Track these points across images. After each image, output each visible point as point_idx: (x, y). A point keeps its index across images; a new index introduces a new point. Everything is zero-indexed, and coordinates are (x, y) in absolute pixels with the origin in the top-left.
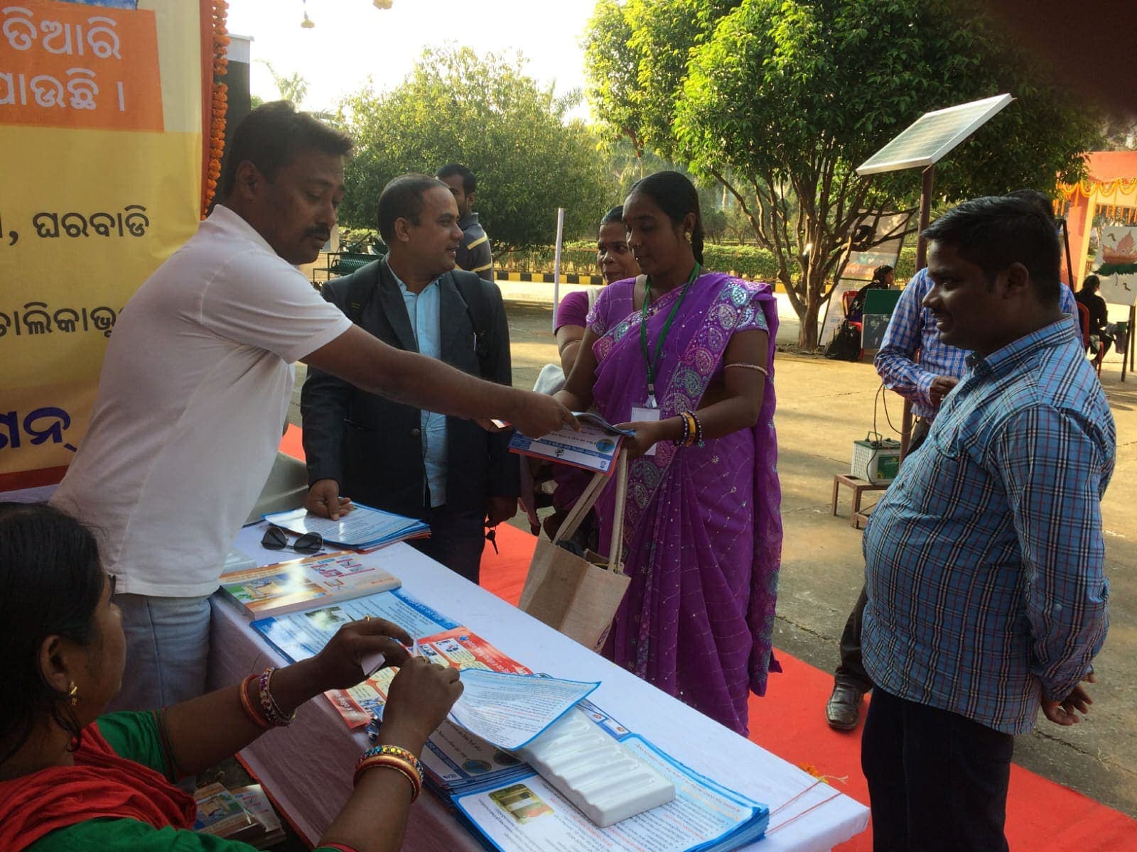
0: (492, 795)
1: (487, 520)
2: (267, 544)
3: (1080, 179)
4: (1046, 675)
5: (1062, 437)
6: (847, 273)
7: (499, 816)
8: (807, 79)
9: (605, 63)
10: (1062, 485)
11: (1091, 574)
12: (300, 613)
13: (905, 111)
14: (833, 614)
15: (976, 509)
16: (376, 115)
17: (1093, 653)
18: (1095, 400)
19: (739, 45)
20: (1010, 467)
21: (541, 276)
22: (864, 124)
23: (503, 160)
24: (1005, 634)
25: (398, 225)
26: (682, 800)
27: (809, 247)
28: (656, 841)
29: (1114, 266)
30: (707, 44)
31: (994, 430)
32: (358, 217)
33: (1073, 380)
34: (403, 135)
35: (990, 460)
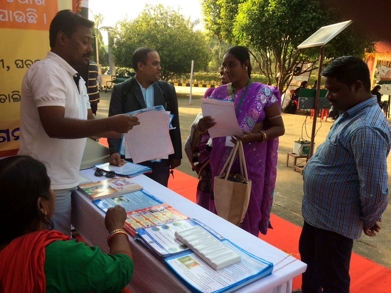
0: (178, 259)
1: (170, 167)
2: (96, 175)
3: (373, 51)
4: (366, 219)
5: (374, 137)
6: (292, 83)
7: (181, 266)
8: (280, 15)
9: (208, 9)
10: (374, 154)
11: (383, 184)
12: (109, 198)
13: (313, 27)
14: (287, 200)
15: (343, 163)
16: (128, 27)
17: (383, 211)
18: (385, 124)
19: (256, 3)
20: (356, 148)
21: (185, 84)
22: (299, 31)
23: (173, 43)
24: (352, 205)
25: (139, 65)
26: (243, 261)
27: (279, 74)
28: (235, 275)
29: (384, 81)
30: (245, 3)
31: (350, 135)
32: (122, 63)
33: (378, 118)
34: (138, 35)
35: (349, 146)
